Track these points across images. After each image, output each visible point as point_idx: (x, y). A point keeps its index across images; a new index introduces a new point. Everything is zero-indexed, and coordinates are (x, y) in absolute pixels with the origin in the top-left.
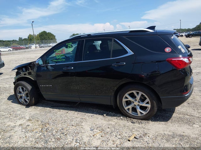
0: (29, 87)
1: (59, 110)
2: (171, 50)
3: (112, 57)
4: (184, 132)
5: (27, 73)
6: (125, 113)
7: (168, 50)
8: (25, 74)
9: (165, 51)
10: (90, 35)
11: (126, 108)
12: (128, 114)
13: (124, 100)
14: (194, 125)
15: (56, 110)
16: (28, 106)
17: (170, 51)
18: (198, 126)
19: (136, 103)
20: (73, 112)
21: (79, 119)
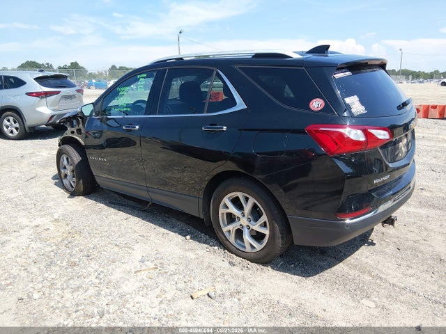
0: (77, 158)
1: (117, 211)
2: (323, 104)
3: (208, 112)
4: (324, 310)
5: (74, 129)
6: (222, 240)
7: (317, 104)
8: (72, 132)
9: (311, 106)
10: (181, 59)
11: (225, 229)
12: (228, 242)
13: (222, 211)
14: (364, 301)
15: (112, 210)
16: (73, 194)
17: (322, 107)
18: (372, 305)
19: (244, 221)
20: (137, 220)
21: (137, 235)
